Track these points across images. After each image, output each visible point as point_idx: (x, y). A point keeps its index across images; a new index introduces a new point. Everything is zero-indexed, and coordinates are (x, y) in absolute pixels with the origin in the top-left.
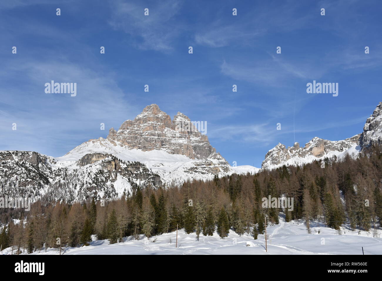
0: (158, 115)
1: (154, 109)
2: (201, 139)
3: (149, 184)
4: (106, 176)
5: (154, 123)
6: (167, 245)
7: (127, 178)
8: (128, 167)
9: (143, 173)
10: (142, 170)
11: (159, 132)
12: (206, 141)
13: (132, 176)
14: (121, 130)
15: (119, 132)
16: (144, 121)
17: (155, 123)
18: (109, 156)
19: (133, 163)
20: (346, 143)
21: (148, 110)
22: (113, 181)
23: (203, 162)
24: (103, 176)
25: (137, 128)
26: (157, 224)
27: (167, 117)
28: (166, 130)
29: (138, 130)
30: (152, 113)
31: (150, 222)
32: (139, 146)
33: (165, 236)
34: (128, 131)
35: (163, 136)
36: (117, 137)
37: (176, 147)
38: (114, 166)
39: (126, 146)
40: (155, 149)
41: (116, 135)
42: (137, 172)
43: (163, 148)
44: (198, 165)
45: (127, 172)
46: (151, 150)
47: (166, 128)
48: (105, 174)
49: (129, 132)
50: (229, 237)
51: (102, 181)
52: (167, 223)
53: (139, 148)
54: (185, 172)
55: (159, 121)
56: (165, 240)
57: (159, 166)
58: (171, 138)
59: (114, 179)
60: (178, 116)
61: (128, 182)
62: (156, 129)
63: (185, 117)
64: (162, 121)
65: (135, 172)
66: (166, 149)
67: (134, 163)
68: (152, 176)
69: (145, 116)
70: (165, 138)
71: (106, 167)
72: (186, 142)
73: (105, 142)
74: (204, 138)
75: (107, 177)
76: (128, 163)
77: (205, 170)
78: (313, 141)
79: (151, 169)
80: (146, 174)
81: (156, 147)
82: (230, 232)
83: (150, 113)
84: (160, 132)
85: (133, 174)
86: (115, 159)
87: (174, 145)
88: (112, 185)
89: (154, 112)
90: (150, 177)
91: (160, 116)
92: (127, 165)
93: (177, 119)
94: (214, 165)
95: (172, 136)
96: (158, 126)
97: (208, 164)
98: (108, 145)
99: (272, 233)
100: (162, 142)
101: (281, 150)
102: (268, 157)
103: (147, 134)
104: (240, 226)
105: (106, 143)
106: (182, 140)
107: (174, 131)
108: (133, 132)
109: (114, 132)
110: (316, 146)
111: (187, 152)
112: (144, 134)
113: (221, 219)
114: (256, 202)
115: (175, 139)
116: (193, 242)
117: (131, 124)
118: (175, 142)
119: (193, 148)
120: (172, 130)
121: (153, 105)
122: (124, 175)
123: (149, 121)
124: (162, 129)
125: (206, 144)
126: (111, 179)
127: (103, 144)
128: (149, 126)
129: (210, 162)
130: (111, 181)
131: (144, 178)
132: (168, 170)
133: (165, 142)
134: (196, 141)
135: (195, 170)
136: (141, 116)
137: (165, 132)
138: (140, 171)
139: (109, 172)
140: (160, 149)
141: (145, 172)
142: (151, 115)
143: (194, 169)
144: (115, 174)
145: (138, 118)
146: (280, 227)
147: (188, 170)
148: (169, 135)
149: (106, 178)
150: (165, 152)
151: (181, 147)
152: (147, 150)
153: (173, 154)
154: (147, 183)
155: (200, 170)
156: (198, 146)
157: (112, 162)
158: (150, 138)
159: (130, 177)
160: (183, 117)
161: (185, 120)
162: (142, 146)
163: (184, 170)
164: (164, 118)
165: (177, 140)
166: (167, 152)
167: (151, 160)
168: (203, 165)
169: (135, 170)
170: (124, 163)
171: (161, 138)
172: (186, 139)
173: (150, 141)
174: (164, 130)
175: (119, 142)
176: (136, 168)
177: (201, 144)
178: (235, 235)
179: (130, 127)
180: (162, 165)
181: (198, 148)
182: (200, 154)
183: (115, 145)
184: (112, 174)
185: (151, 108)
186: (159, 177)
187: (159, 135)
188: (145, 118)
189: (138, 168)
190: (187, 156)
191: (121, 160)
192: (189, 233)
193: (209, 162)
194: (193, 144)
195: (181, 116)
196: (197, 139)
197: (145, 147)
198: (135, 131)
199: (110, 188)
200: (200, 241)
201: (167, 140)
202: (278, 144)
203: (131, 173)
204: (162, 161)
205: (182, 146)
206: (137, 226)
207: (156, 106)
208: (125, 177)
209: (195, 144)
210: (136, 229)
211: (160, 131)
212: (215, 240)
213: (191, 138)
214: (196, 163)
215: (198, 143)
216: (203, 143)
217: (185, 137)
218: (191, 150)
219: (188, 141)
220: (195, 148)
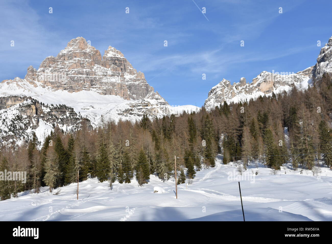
0: (86, 50)
1: (80, 43)
2: (137, 77)
3: (78, 130)
4: (25, 122)
5: (81, 59)
6: (73, 197)
7: (51, 124)
8: (52, 112)
9: (71, 117)
10: (69, 114)
11: (87, 70)
12: (143, 79)
13: (56, 121)
14: (42, 69)
15: (39, 70)
16: (69, 58)
17: (83, 59)
18: (28, 99)
19: (57, 106)
20: (298, 77)
21: (73, 45)
22: (34, 127)
23: (139, 103)
24: (22, 123)
25: (61, 66)
26: (61, 172)
27: (97, 52)
28: (95, 68)
29: (63, 68)
30: (79, 48)
31: (53, 170)
32: (64, 87)
33: (73, 186)
34: (50, 69)
35: (92, 74)
36: (37, 77)
37: (108, 86)
38: (34, 111)
39: (49, 87)
40: (84, 89)
41: (36, 75)
42: (63, 117)
43: (93, 88)
44: (134, 106)
45: (50, 117)
46: (79, 91)
47: (96, 65)
48: (24, 120)
49: (52, 70)
50: (149, 183)
51: (21, 128)
52: (76, 171)
53: (64, 89)
54: (119, 114)
55: (87, 57)
56: (71, 191)
57: (89, 109)
58: (101, 77)
59: (35, 126)
60: (109, 51)
61: (53, 128)
62: (84, 66)
63: (117, 52)
64: (90, 57)
65: (61, 117)
66: (97, 89)
67: (59, 106)
68: (81, 121)
69: (70, 52)
70: (94, 76)
71: (25, 112)
72: (120, 81)
73: (22, 83)
74: (140, 75)
75: (27, 123)
76: (51, 107)
77: (141, 112)
78: (261, 76)
79: (79, 113)
80: (74, 118)
81: (85, 87)
82: (150, 177)
83: (75, 47)
84: (89, 70)
85: (58, 119)
86: (35, 102)
87: (105, 84)
88: (33, 132)
89: (80, 46)
90: (78, 122)
91: (88, 51)
92: (50, 109)
93: (108, 54)
94: (152, 105)
95: (103, 74)
96: (86, 63)
97: (145, 105)
98: (27, 86)
99: (204, 176)
100: (92, 81)
101: (226, 86)
102: (211, 95)
103: (73, 72)
104: (164, 170)
105: (24, 84)
106: (115, 78)
107: (106, 69)
108: (56, 70)
109: (33, 71)
110: (265, 81)
111: (121, 92)
112: (70, 72)
113: (140, 163)
114: (190, 144)
115: (107, 78)
116: (104, 191)
117: (54, 61)
118: (106, 81)
119: (128, 88)
120: (102, 68)
121: (79, 38)
122: (47, 121)
123: (75, 57)
124: (91, 66)
125: (143, 82)
126: (31, 125)
127: (21, 85)
128: (75, 63)
129: (147, 102)
130: (32, 128)
131: (71, 123)
132: (98, 113)
133: (95, 81)
134: (130, 79)
135: (131, 112)
136: (65, 51)
137: (95, 70)
138: (66, 115)
139: (29, 117)
140: (89, 90)
141: (73, 116)
142: (78, 50)
143: (129, 111)
144: (36, 119)
145: (62, 54)
146: (215, 171)
147: (122, 113)
148: (100, 73)
149: (25, 125)
150: (96, 92)
151: (113, 87)
152: (74, 91)
153: (105, 95)
154: (75, 129)
155: (136, 112)
156: (134, 85)
157: (32, 106)
158: (77, 77)
159: (55, 123)
160: (115, 52)
161: (118, 56)
162: (68, 87)
163: (117, 112)
164: (92, 54)
165: (109, 78)
166: (98, 93)
167: (79, 102)
168: (139, 106)
169: (60, 115)
170: (47, 107)
171: (90, 77)
172: (119, 77)
173: (77, 81)
174: (94, 67)
175: (40, 83)
176: (62, 112)
177: (137, 83)
178: (158, 181)
179: (53, 64)
180: (93, 107)
181: (133, 87)
182: (136, 94)
183: (36, 86)
184: (33, 120)
185: (77, 42)
186: (89, 121)
187: (87, 74)
188: (71, 54)
189: (64, 112)
190: (121, 97)
191: (42, 103)
192: (102, 182)
193: (146, 103)
194: (128, 83)
195: (113, 51)
196: (132, 77)
197: (71, 88)
198: (59, 70)
199: (31, 136)
200: (113, 190)
201: (97, 79)
202: (222, 80)
203: (56, 118)
204: (92, 103)
205: (115, 86)
206: (37, 176)
207: (82, 39)
208: (49, 123)
209: (130, 83)
210: (35, 180)
211: (88, 68)
212: (132, 187)
213: (125, 76)
214: (131, 104)
215: (133, 81)
216: (139, 82)
217: (118, 74)
218: (125, 90)
219: (122, 79)
220: (130, 87)
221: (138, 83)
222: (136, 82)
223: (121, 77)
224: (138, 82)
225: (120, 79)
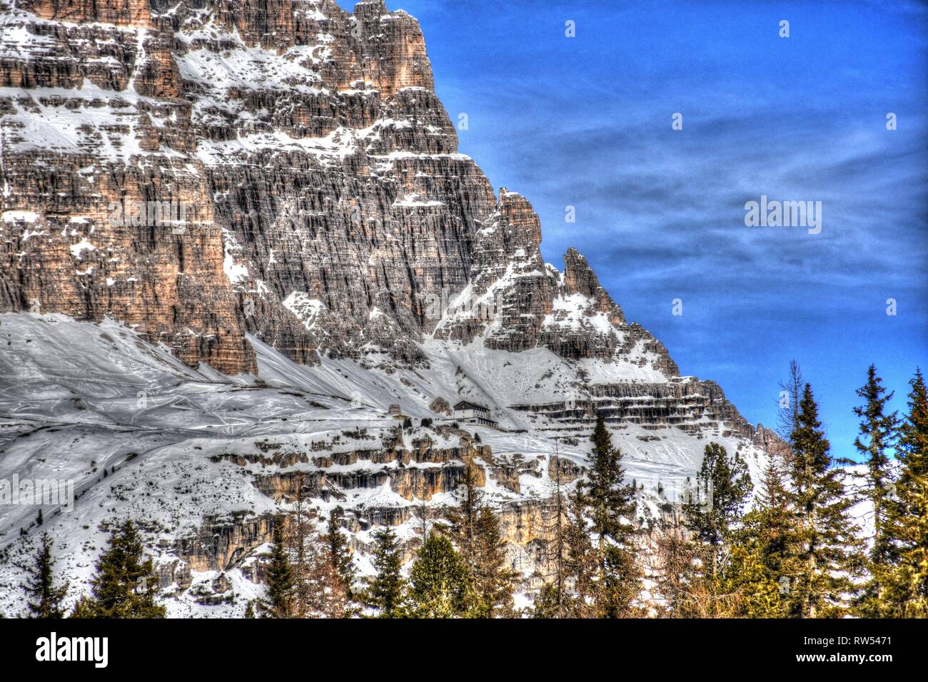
2: (333, 72)
12: (406, 106)
23: (362, 444)
44: (304, 486)
72: (131, 145)
97: (431, 475)
106: (74, 105)
111: (150, 279)
119: (223, 207)
125: (409, 139)
129: (454, 441)
134: (257, 100)
151: (54, 213)
156: (298, 176)
165: (6, 106)
168: (363, 480)
172: (130, 94)
181: (288, 205)
182: (324, 283)
190: (149, 337)
193: (440, 443)
194: (230, 146)
196: (283, 69)
205: (76, 199)
209: (250, 143)
213: (195, 64)
214: (277, 459)
215: (288, 123)
216: (363, 133)
217: (110, 61)
218: (198, 254)
219: (159, 123)
220: (256, 196)
221: (346, 151)
222: (327, 141)
223: (144, 90)
224: (347, 135)
225: (131, 122)
